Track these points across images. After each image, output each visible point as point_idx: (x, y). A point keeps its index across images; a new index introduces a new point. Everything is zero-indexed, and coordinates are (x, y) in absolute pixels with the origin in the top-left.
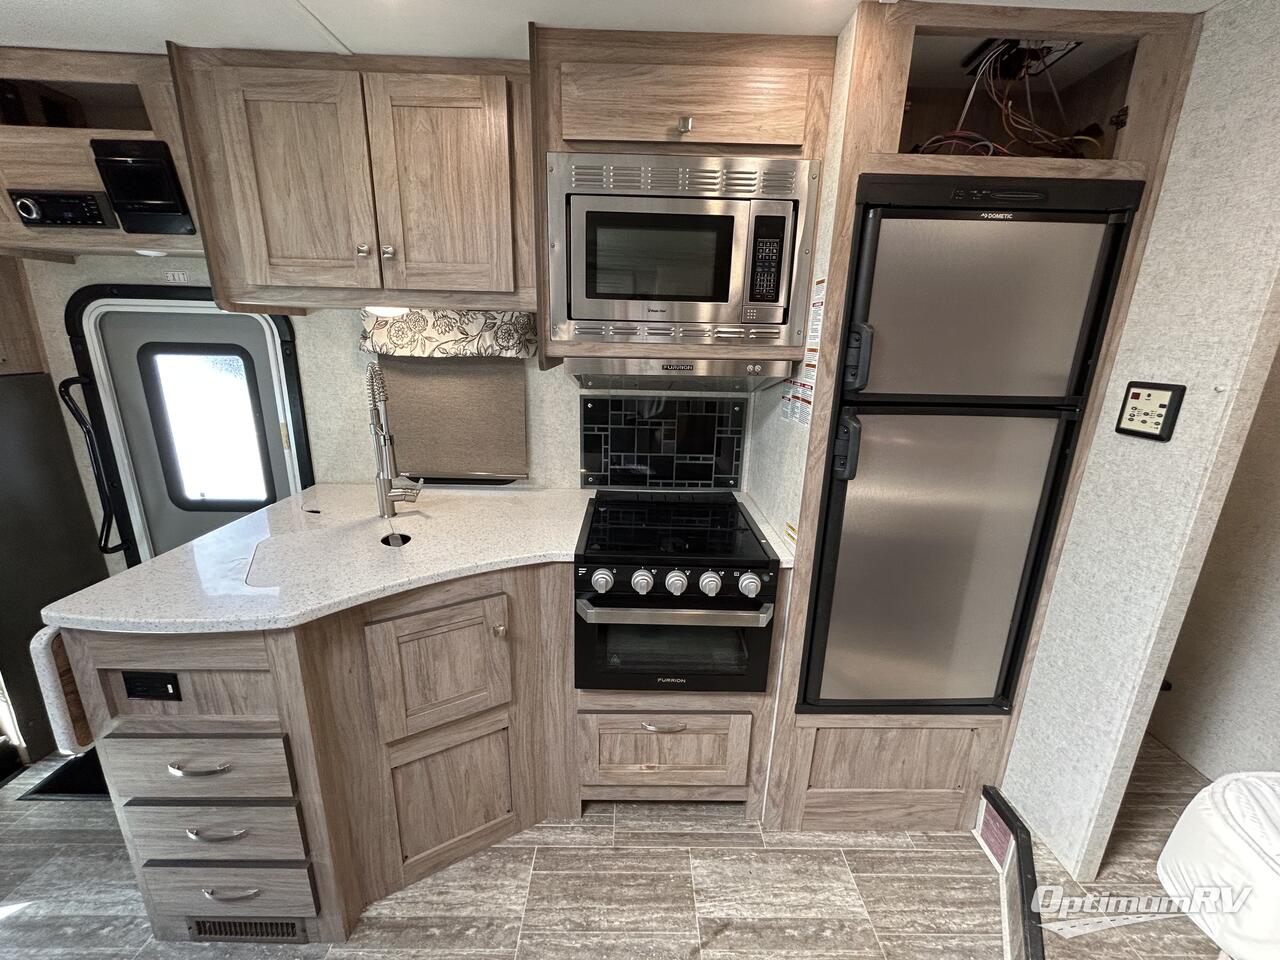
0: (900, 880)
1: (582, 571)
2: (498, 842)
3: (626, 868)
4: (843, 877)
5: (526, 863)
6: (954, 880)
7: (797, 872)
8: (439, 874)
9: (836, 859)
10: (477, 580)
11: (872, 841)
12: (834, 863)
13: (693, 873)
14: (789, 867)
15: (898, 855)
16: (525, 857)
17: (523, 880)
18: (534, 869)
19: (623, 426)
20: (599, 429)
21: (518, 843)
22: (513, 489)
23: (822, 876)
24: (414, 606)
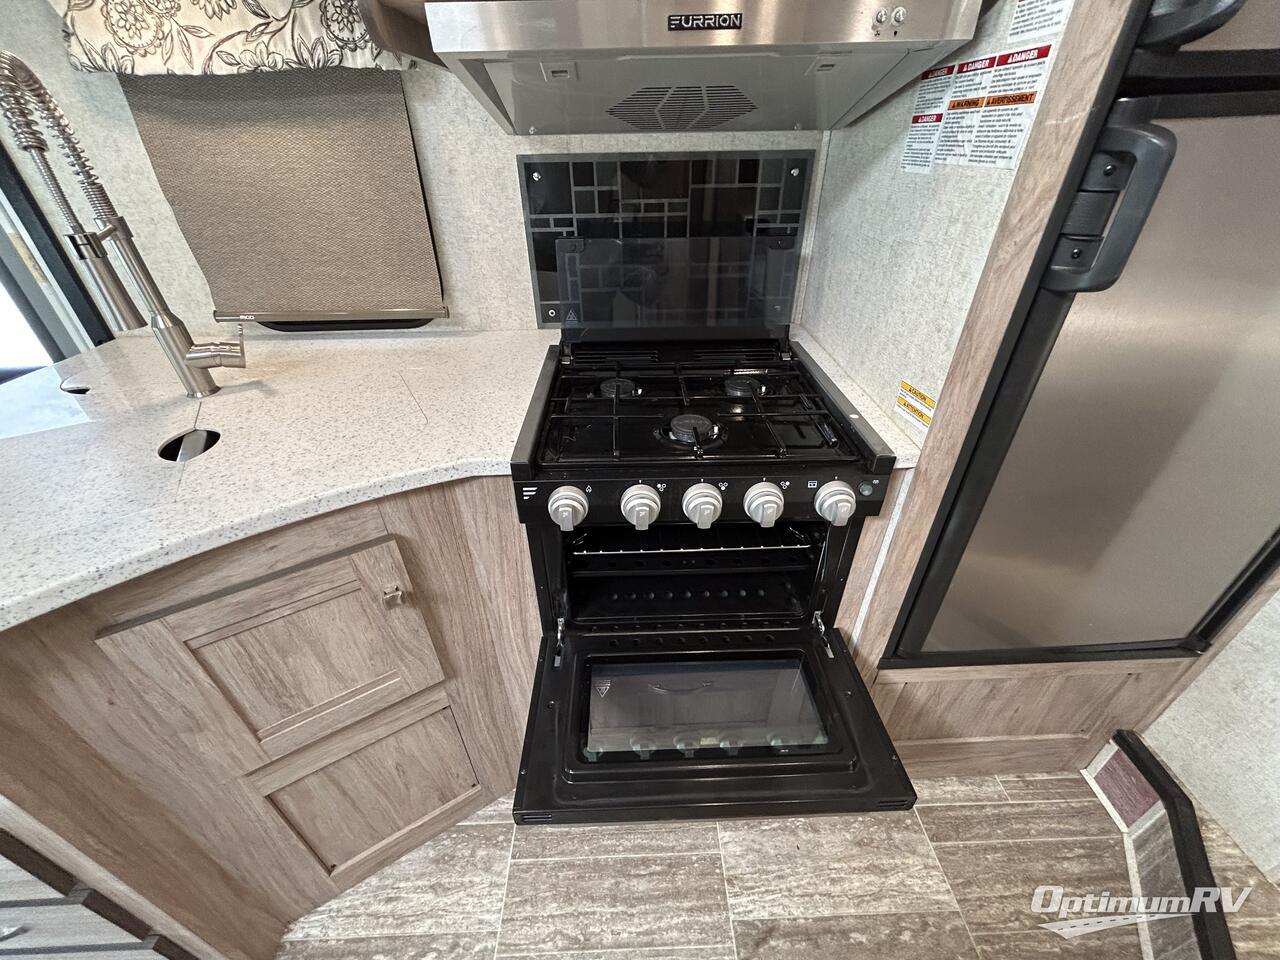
0: (995, 849)
1: (529, 492)
2: (465, 818)
3: (633, 849)
4: (921, 849)
5: (502, 849)
6: (1065, 845)
7: (859, 844)
8: (388, 870)
9: (909, 822)
10: (331, 521)
11: (953, 792)
12: (907, 828)
13: (722, 852)
14: (848, 836)
15: (989, 811)
16: (501, 838)
17: (499, 874)
18: (514, 857)
19: (597, 215)
20: (558, 222)
21: (491, 817)
22: (425, 334)
23: (893, 849)
24: (206, 584)
